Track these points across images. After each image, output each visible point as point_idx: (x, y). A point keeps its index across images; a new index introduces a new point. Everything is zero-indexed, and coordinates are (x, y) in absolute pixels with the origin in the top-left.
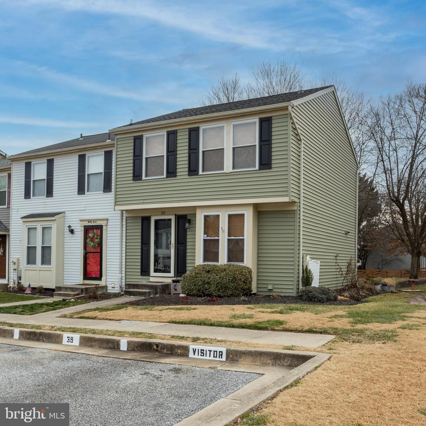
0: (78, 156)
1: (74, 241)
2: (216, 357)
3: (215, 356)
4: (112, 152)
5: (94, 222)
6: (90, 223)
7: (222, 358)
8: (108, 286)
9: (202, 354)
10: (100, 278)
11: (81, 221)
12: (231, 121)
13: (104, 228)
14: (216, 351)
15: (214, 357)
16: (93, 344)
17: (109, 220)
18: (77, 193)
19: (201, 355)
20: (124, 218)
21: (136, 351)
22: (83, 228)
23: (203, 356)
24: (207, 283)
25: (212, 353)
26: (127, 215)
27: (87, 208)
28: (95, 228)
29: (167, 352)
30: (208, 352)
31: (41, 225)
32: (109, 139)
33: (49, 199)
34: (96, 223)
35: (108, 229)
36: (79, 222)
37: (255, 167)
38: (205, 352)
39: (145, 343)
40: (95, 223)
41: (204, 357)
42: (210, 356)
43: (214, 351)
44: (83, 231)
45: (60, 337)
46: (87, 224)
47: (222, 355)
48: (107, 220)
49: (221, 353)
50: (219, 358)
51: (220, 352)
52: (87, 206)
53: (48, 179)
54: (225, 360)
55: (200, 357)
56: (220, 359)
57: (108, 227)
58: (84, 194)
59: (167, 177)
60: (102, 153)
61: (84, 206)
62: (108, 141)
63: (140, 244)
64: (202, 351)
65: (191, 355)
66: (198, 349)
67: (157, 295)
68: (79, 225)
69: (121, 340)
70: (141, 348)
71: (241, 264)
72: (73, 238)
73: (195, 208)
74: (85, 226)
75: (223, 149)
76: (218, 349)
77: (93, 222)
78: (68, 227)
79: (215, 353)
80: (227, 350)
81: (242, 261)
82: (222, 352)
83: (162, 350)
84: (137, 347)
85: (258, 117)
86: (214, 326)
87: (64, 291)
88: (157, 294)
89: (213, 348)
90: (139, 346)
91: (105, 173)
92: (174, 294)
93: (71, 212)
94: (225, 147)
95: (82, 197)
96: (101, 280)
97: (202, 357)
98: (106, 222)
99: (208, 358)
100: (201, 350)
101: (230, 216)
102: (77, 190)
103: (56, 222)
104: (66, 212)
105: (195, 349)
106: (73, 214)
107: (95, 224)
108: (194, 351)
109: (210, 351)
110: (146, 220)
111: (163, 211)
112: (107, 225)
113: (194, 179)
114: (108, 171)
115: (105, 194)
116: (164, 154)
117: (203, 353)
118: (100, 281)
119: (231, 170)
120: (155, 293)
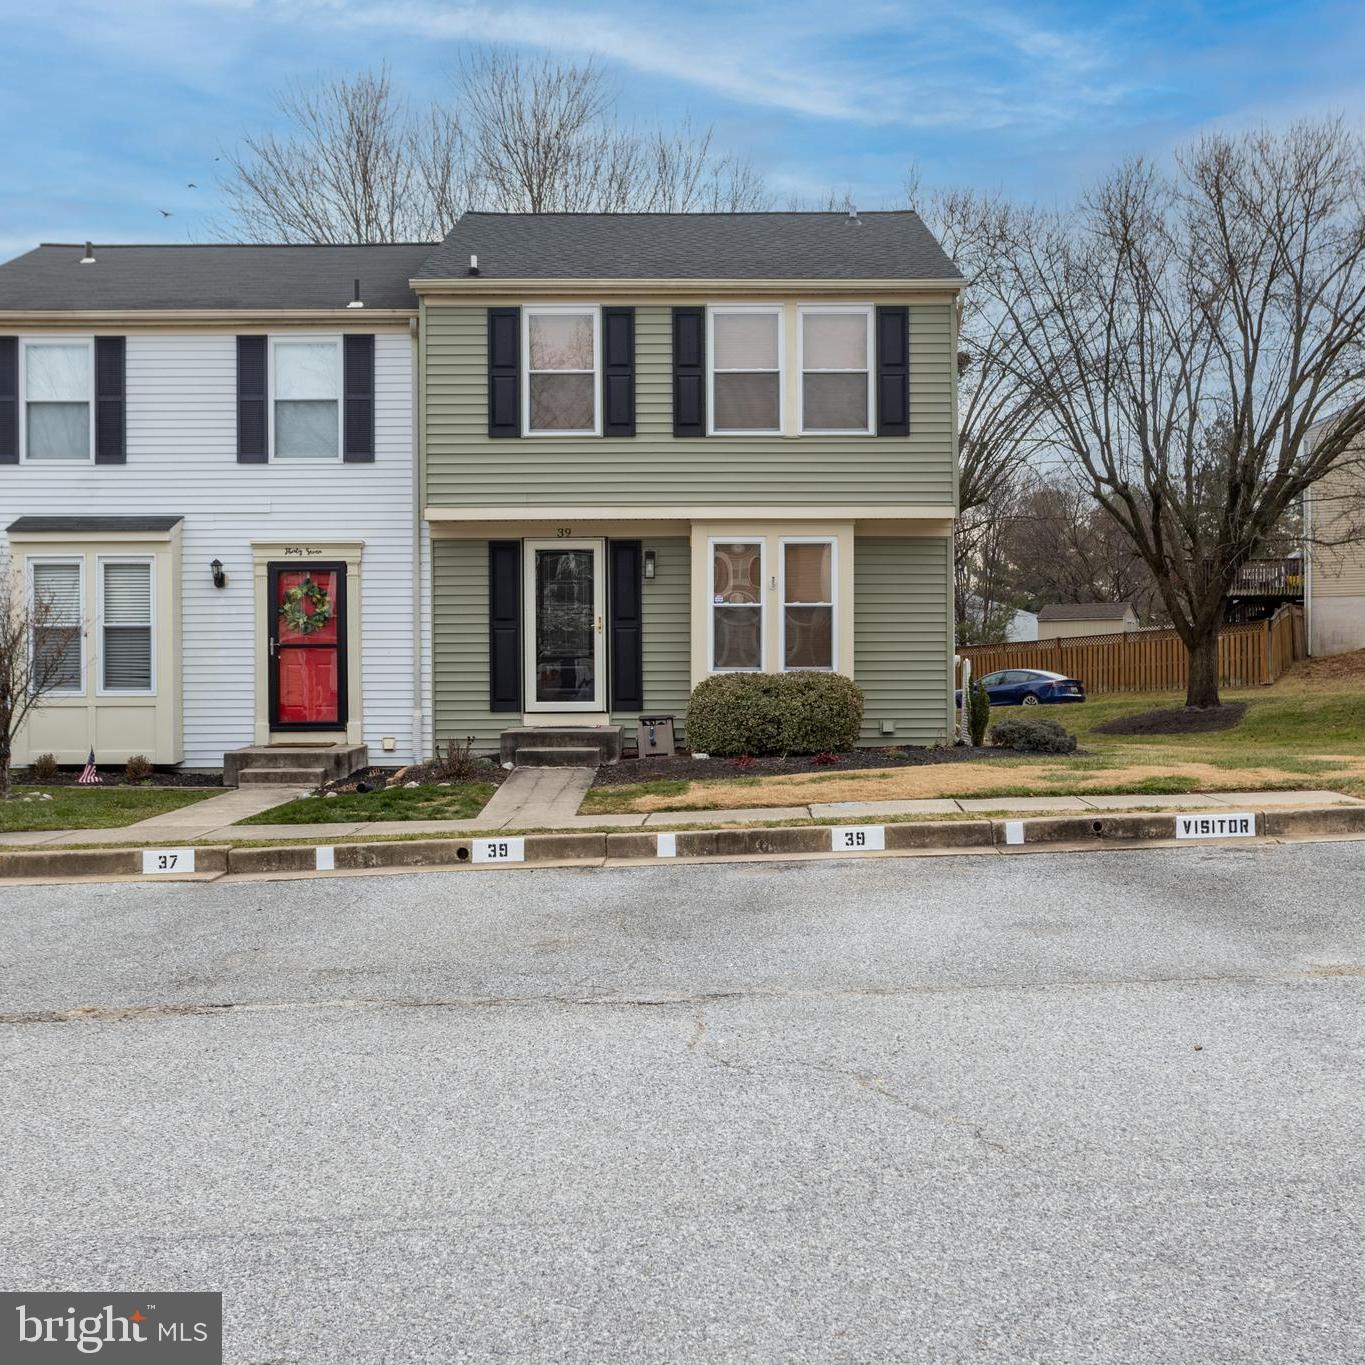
0: (234, 339)
1: (226, 610)
2: (1235, 831)
3: (1233, 829)
4: (374, 341)
5: (309, 553)
6: (294, 554)
7: (1247, 831)
8: (371, 745)
9: (1205, 830)
10: (340, 725)
11: (255, 546)
12: (799, 304)
13: (351, 570)
14: (1235, 821)
15: (1231, 831)
16: (927, 841)
17: (365, 548)
18: (234, 458)
19: (1203, 832)
20: (427, 542)
21: (1047, 841)
22: (264, 571)
23: (1208, 832)
24: (770, 721)
25: (1226, 826)
26: (436, 536)
27: (276, 508)
28: (309, 570)
29: (1125, 835)
30: (1218, 826)
31: (99, 557)
32: (357, 299)
33: (110, 471)
34: (320, 555)
35: (365, 576)
36: (248, 551)
37: (865, 426)
38: (1210, 826)
39: (1069, 822)
40: (315, 554)
41: (1210, 835)
42: (1222, 831)
43: (1230, 821)
44: (266, 579)
45: (821, 837)
46: (280, 556)
47: (1246, 826)
48: (361, 546)
49: (1244, 823)
50: (1242, 831)
51: (1242, 821)
52: (275, 500)
53: (100, 406)
54: (1254, 835)
55: (1200, 835)
56: (1244, 834)
57: (364, 567)
58: (264, 460)
59: (607, 434)
60: (336, 339)
61: (267, 500)
62: (353, 304)
63: (486, 620)
64: (1205, 825)
65: (1180, 832)
66: (1196, 822)
67: (613, 762)
68: (249, 559)
69: (1007, 824)
70: (1060, 835)
71: (822, 670)
72: (222, 602)
73: (687, 524)
74: (272, 566)
75: (778, 373)
76: (1239, 816)
77: (305, 553)
78: (212, 565)
79: (1233, 824)
80: (1257, 817)
81: (828, 663)
82: (1246, 821)
83: (1113, 832)
84: (1049, 834)
85: (872, 303)
86: (1060, 795)
87: (263, 767)
88: (611, 756)
89: (1227, 817)
90: (1055, 831)
91: (348, 403)
92: (647, 756)
93: (212, 517)
94: (781, 368)
95: (253, 471)
96: (345, 731)
97: (1205, 835)
98: (357, 552)
99: (1218, 834)
100: (1203, 822)
101: (790, 549)
102: (234, 449)
103: (169, 548)
104: (187, 518)
105: (1190, 822)
106: (217, 523)
107: (314, 558)
108: (1187, 827)
109: (1222, 822)
110: (503, 553)
111: (565, 529)
112: (360, 564)
113: (689, 445)
114: (360, 397)
115: (349, 466)
116: (592, 368)
117: (1207, 828)
118: (343, 733)
119: (799, 431)
120: (605, 756)
